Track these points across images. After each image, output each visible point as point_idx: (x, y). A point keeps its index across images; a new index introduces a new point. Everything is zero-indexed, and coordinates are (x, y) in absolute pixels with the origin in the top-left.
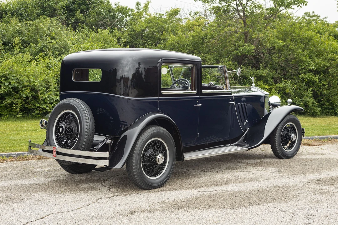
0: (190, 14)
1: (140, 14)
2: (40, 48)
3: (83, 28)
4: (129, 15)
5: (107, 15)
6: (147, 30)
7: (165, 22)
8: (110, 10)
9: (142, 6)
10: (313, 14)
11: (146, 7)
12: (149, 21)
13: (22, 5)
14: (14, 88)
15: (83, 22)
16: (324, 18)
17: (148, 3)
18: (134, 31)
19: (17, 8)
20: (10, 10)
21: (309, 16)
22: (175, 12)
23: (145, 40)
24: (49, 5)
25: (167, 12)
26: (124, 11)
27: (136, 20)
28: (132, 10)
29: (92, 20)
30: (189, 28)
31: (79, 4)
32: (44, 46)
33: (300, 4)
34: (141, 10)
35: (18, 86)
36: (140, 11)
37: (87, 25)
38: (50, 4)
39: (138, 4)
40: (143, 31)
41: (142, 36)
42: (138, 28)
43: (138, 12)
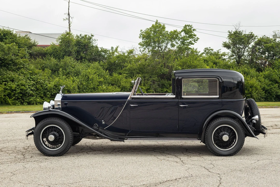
0: (140, 51)
1: (113, 53)
3: (85, 61)
4: (108, 53)
5: (97, 54)
6: (117, 62)
7: (126, 57)
8: (98, 51)
9: (114, 49)
10: (210, 49)
11: (116, 49)
12: (118, 57)
13: (54, 50)
15: (85, 58)
16: (219, 50)
17: (118, 47)
18: (110, 62)
19: (52, 52)
20: (49, 53)
21: (208, 49)
22: (131, 52)
24: (68, 50)
25: (127, 51)
26: (105, 51)
27: (111, 56)
28: (109, 51)
29: (89, 57)
30: (138, 60)
31: (82, 48)
32: (70, 72)
34: (114, 51)
37: (87, 59)
39: (112, 48)
40: (115, 62)
41: (114, 65)
42: (112, 61)
43: (112, 52)
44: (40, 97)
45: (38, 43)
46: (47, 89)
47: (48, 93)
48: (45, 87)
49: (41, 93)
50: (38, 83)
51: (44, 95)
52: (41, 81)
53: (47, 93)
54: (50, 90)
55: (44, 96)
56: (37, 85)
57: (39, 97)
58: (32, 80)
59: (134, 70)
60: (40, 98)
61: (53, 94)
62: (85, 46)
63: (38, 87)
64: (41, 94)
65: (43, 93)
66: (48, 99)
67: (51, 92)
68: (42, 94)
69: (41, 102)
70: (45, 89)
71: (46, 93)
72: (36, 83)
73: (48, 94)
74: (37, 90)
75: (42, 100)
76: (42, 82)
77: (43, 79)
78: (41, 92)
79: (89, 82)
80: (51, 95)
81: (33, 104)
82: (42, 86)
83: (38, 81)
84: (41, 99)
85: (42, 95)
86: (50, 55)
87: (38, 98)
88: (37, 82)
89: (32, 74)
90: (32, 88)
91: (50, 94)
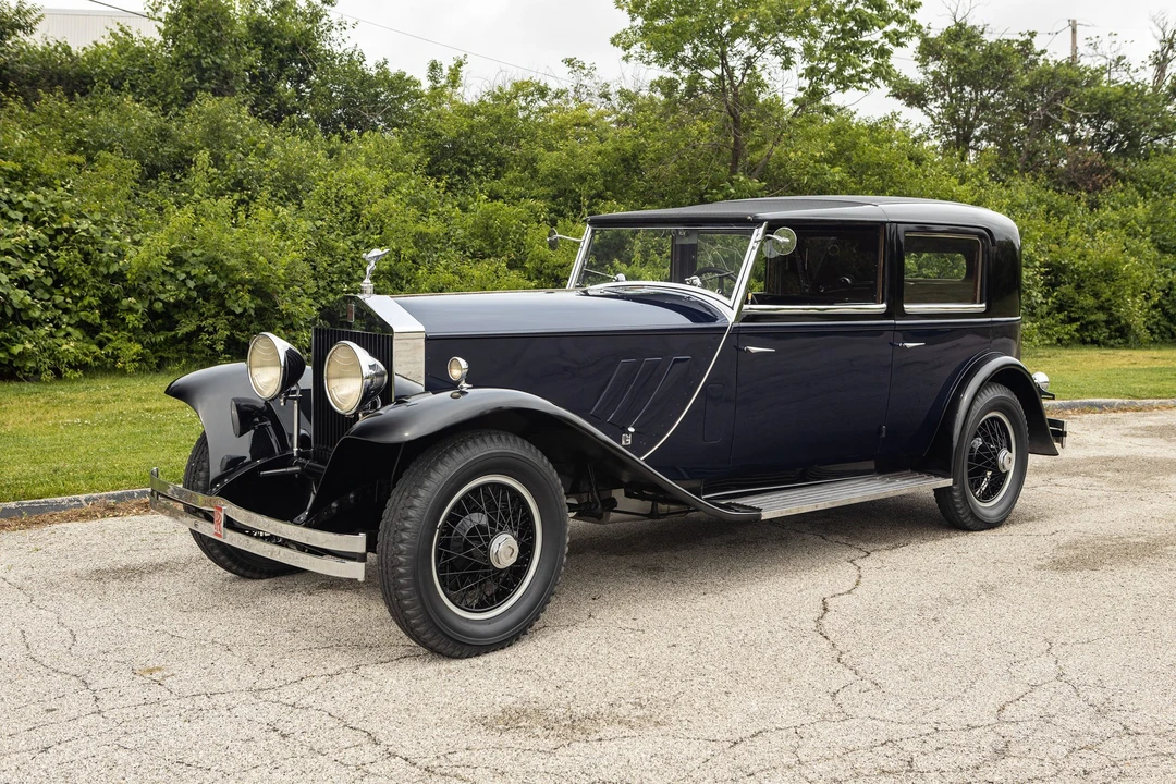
1: (439, 94)
2: (233, 181)
3: (304, 126)
8: (363, 81)
9: (446, 72)
11: (454, 79)
13: (132, 59)
14: (203, 290)
17: (460, 65)
18: (438, 135)
19: (123, 68)
20: (104, 74)
23: (464, 162)
24: (214, 62)
26: (397, 83)
27: (427, 110)
28: (418, 84)
31: (281, 62)
33: (877, 80)
34: (443, 82)
35: (216, 282)
36: (438, 85)
38: (218, 61)
39: (434, 66)
42: (448, 130)
43: (434, 89)
44: (82, 325)
45: (39, 13)
46: (119, 277)
47: (133, 300)
48: (107, 265)
49: (86, 302)
50: (60, 239)
51: (102, 317)
52: (85, 224)
53: (125, 302)
54: (144, 286)
55: (105, 322)
56: (56, 249)
57: (70, 329)
58: (19, 215)
59: (582, 179)
60: (77, 334)
61: (158, 306)
62: (298, 50)
63: (60, 260)
64: (84, 308)
65: (95, 302)
66: (130, 340)
67: (152, 293)
68: (91, 307)
69: (89, 360)
70: (107, 276)
71: (118, 300)
72: (52, 238)
73: (130, 310)
74: (56, 285)
75: (94, 348)
76: (87, 231)
77: (97, 216)
78: (82, 298)
79: (358, 237)
80: (152, 313)
81: (35, 375)
82: (86, 258)
83: (66, 225)
84: (88, 339)
85: (95, 317)
86: (111, 83)
87: (68, 334)
88: (59, 232)
89: (19, 183)
90: (21, 272)
91: (139, 307)
